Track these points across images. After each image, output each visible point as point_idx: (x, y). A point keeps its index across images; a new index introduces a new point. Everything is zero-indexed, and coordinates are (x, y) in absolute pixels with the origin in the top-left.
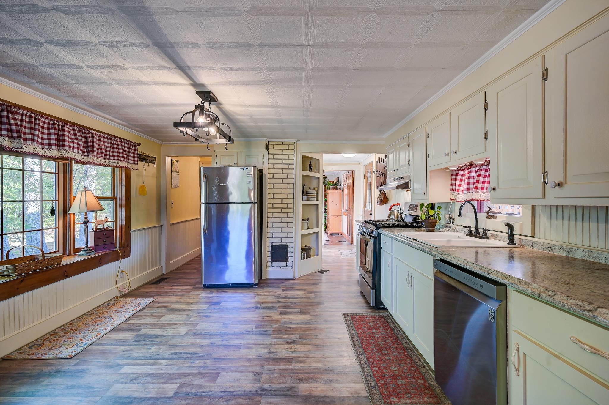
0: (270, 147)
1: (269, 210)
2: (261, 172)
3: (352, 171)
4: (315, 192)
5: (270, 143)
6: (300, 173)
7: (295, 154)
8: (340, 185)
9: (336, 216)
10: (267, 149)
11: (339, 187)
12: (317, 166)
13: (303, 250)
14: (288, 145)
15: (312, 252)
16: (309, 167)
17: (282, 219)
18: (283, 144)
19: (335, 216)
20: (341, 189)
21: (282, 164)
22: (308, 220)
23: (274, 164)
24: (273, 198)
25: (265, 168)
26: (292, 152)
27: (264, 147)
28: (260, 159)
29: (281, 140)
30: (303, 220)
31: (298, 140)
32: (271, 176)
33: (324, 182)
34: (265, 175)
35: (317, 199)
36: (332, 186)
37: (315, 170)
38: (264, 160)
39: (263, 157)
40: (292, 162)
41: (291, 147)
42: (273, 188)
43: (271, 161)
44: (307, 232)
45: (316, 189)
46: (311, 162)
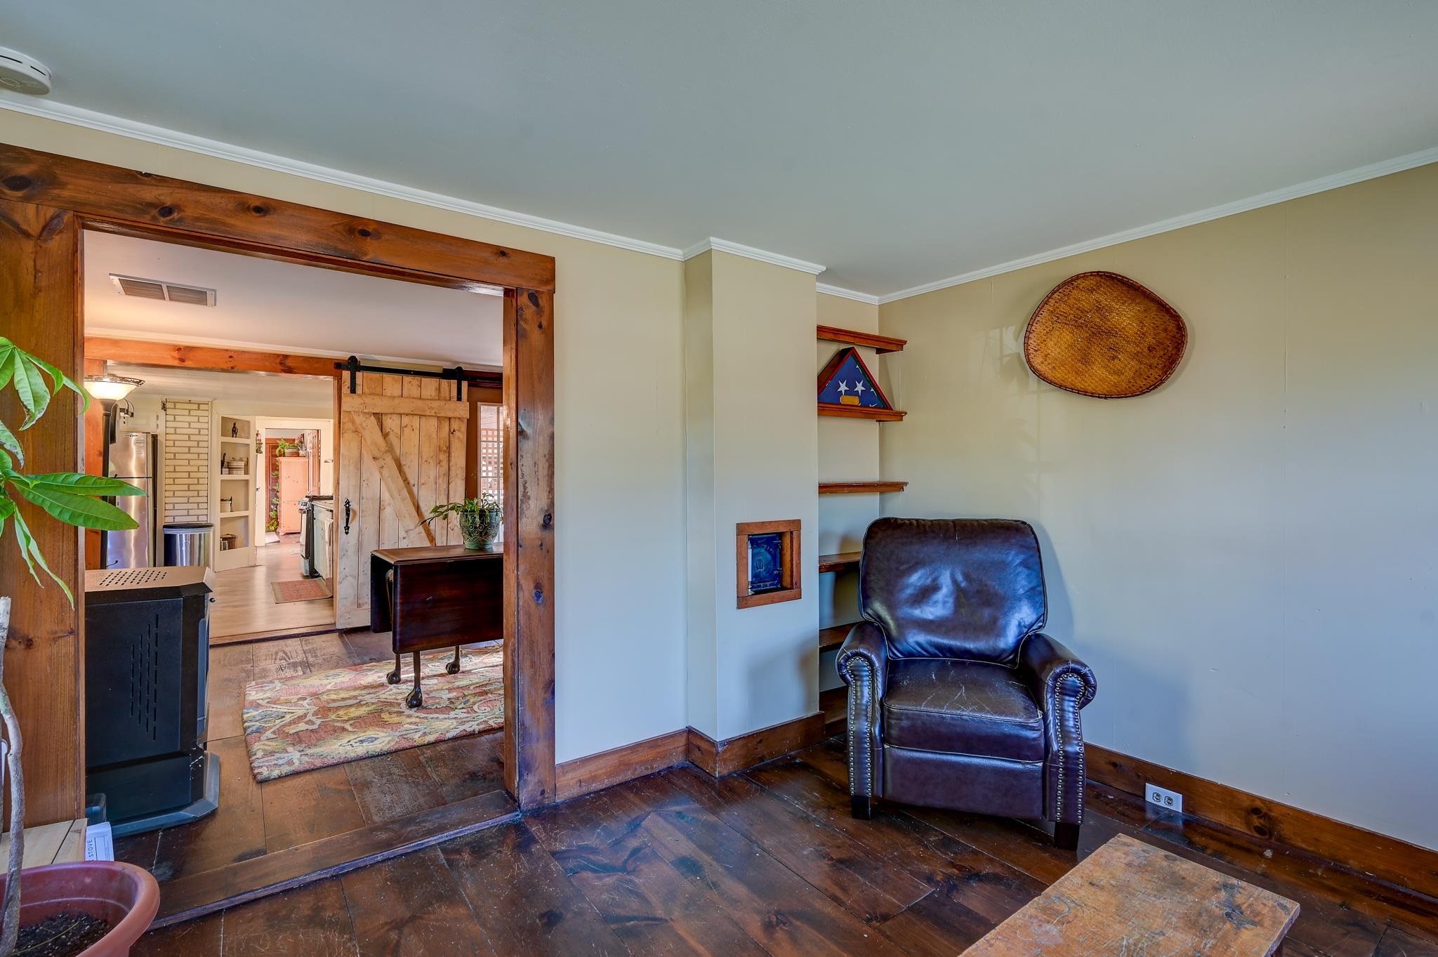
0: (168, 405)
1: (168, 488)
2: (155, 437)
3: (318, 430)
4: (242, 464)
5: (168, 400)
6: (216, 440)
7: (210, 416)
8: (304, 449)
10: (164, 408)
11: (302, 452)
12: (246, 428)
13: (224, 539)
14: (199, 404)
15: (238, 542)
16: (233, 431)
17: (188, 499)
18: (190, 402)
20: (305, 456)
21: (189, 427)
22: (231, 500)
23: (175, 428)
24: (175, 471)
25: (160, 432)
26: (205, 413)
27: (160, 406)
28: (153, 422)
29: (187, 399)
30: (222, 500)
31: (215, 399)
32: (171, 443)
33: (257, 450)
34: (162, 443)
35: (247, 472)
36: (290, 450)
37: (243, 434)
38: (158, 422)
39: (158, 419)
40: (205, 426)
41: (202, 407)
42: (175, 459)
43: (169, 424)
44: (229, 514)
45: (245, 460)
46: (235, 424)
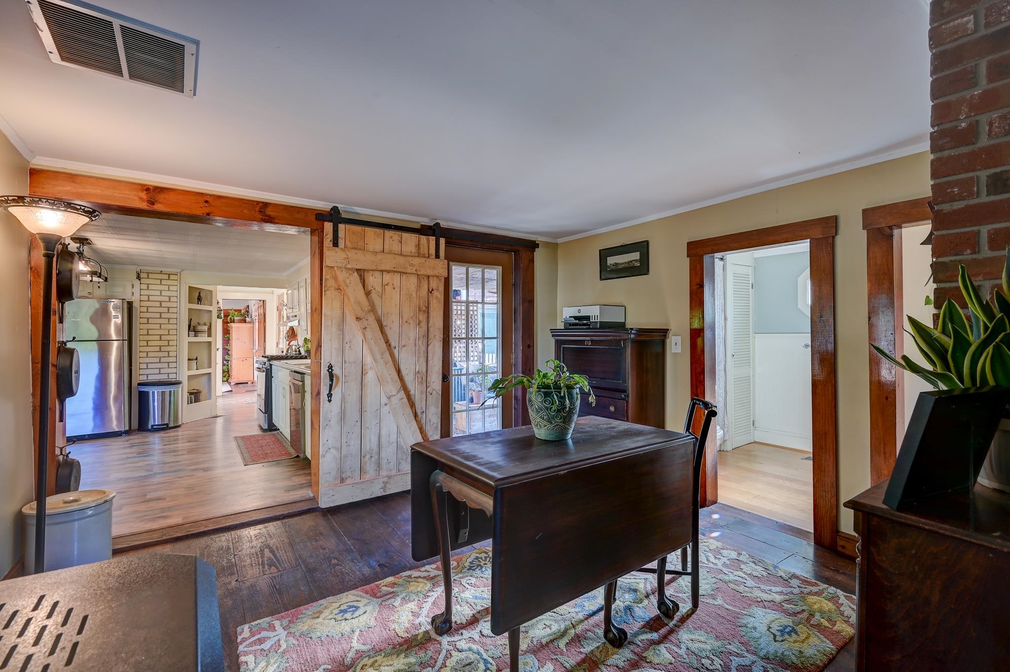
0: (142, 275)
1: (142, 349)
2: (130, 304)
3: (264, 301)
4: (206, 328)
5: (142, 271)
6: (185, 306)
7: (178, 286)
8: (250, 317)
9: (244, 359)
10: (139, 278)
11: (248, 319)
12: (209, 297)
13: (191, 394)
14: (169, 275)
15: (202, 396)
16: (198, 299)
17: (160, 359)
18: (161, 272)
19: (242, 359)
20: (252, 322)
21: (161, 295)
22: (196, 359)
23: (149, 296)
24: (148, 334)
25: (135, 299)
26: (175, 283)
27: (135, 276)
28: (129, 290)
29: (159, 269)
30: (189, 359)
31: (183, 270)
32: (145, 309)
33: (218, 316)
34: (136, 309)
35: (210, 335)
36: (238, 318)
37: (206, 302)
38: (133, 291)
39: (133, 287)
40: (174, 294)
41: (172, 277)
42: (148, 323)
43: (143, 292)
44: (194, 372)
45: (208, 324)
46: (200, 293)
